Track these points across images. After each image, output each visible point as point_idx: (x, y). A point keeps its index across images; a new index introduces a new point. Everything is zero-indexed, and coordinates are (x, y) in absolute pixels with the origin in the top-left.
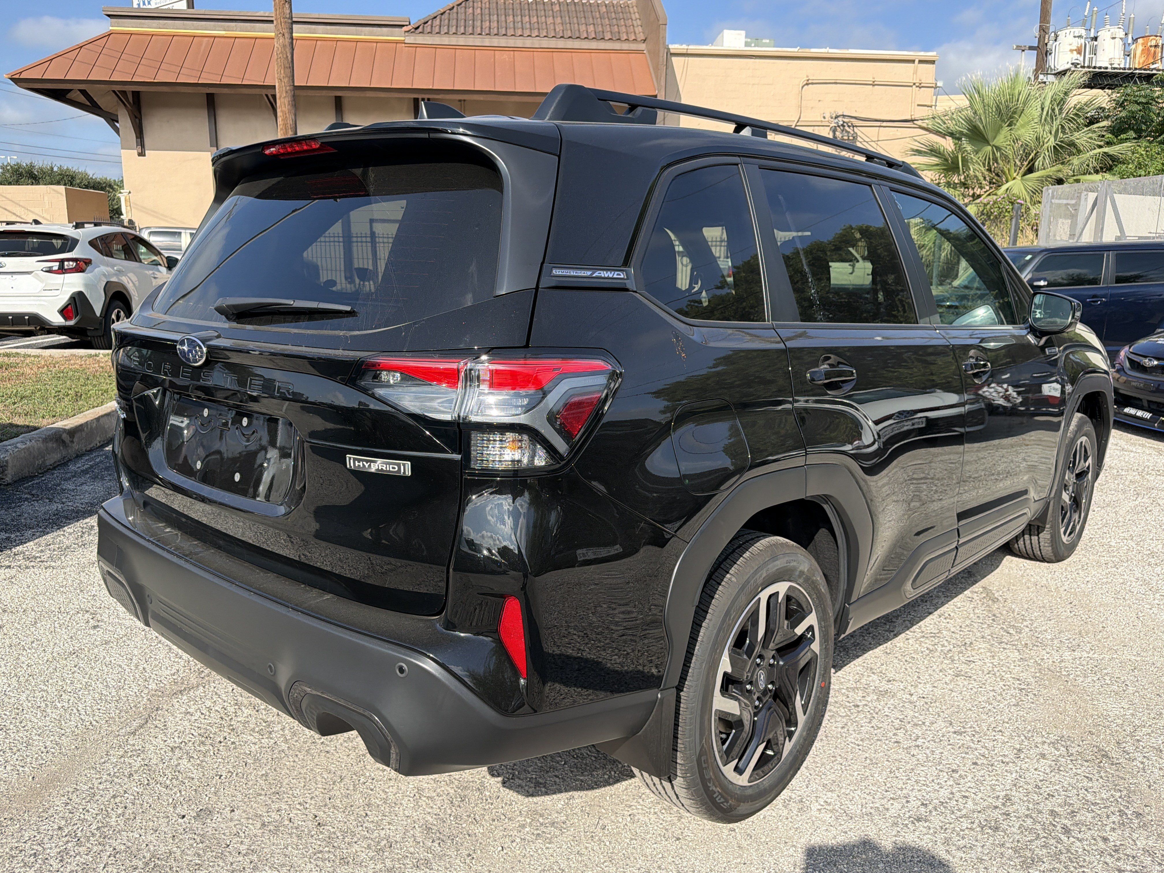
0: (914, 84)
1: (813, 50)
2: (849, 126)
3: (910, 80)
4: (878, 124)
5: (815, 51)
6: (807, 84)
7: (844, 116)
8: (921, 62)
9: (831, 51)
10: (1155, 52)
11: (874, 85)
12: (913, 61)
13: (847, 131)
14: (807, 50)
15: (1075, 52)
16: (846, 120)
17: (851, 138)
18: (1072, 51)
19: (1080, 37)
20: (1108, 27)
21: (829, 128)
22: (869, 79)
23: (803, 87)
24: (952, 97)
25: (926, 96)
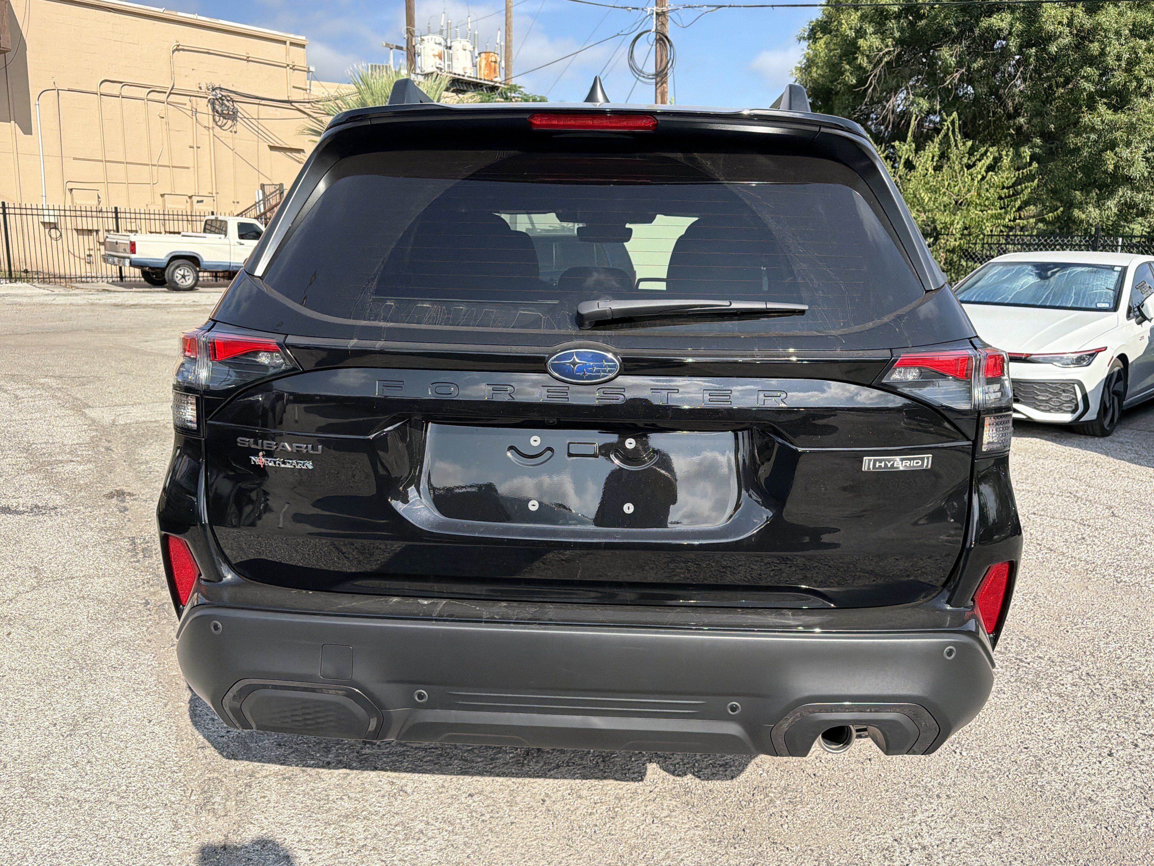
0: (288, 65)
1: (180, 14)
2: (228, 101)
3: (283, 61)
4: (257, 101)
5: (182, 15)
6: (177, 50)
7: (221, 89)
8: (292, 44)
9: (200, 18)
10: (495, 68)
11: (248, 61)
12: (284, 42)
13: (226, 106)
14: (174, 13)
15: (437, 58)
16: (223, 93)
17: (231, 113)
18: (434, 56)
19: (440, 44)
20: (459, 38)
21: (207, 100)
22: (243, 53)
23: (173, 52)
24: (323, 83)
25: (300, 79)
